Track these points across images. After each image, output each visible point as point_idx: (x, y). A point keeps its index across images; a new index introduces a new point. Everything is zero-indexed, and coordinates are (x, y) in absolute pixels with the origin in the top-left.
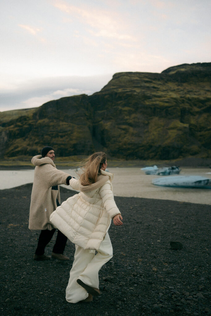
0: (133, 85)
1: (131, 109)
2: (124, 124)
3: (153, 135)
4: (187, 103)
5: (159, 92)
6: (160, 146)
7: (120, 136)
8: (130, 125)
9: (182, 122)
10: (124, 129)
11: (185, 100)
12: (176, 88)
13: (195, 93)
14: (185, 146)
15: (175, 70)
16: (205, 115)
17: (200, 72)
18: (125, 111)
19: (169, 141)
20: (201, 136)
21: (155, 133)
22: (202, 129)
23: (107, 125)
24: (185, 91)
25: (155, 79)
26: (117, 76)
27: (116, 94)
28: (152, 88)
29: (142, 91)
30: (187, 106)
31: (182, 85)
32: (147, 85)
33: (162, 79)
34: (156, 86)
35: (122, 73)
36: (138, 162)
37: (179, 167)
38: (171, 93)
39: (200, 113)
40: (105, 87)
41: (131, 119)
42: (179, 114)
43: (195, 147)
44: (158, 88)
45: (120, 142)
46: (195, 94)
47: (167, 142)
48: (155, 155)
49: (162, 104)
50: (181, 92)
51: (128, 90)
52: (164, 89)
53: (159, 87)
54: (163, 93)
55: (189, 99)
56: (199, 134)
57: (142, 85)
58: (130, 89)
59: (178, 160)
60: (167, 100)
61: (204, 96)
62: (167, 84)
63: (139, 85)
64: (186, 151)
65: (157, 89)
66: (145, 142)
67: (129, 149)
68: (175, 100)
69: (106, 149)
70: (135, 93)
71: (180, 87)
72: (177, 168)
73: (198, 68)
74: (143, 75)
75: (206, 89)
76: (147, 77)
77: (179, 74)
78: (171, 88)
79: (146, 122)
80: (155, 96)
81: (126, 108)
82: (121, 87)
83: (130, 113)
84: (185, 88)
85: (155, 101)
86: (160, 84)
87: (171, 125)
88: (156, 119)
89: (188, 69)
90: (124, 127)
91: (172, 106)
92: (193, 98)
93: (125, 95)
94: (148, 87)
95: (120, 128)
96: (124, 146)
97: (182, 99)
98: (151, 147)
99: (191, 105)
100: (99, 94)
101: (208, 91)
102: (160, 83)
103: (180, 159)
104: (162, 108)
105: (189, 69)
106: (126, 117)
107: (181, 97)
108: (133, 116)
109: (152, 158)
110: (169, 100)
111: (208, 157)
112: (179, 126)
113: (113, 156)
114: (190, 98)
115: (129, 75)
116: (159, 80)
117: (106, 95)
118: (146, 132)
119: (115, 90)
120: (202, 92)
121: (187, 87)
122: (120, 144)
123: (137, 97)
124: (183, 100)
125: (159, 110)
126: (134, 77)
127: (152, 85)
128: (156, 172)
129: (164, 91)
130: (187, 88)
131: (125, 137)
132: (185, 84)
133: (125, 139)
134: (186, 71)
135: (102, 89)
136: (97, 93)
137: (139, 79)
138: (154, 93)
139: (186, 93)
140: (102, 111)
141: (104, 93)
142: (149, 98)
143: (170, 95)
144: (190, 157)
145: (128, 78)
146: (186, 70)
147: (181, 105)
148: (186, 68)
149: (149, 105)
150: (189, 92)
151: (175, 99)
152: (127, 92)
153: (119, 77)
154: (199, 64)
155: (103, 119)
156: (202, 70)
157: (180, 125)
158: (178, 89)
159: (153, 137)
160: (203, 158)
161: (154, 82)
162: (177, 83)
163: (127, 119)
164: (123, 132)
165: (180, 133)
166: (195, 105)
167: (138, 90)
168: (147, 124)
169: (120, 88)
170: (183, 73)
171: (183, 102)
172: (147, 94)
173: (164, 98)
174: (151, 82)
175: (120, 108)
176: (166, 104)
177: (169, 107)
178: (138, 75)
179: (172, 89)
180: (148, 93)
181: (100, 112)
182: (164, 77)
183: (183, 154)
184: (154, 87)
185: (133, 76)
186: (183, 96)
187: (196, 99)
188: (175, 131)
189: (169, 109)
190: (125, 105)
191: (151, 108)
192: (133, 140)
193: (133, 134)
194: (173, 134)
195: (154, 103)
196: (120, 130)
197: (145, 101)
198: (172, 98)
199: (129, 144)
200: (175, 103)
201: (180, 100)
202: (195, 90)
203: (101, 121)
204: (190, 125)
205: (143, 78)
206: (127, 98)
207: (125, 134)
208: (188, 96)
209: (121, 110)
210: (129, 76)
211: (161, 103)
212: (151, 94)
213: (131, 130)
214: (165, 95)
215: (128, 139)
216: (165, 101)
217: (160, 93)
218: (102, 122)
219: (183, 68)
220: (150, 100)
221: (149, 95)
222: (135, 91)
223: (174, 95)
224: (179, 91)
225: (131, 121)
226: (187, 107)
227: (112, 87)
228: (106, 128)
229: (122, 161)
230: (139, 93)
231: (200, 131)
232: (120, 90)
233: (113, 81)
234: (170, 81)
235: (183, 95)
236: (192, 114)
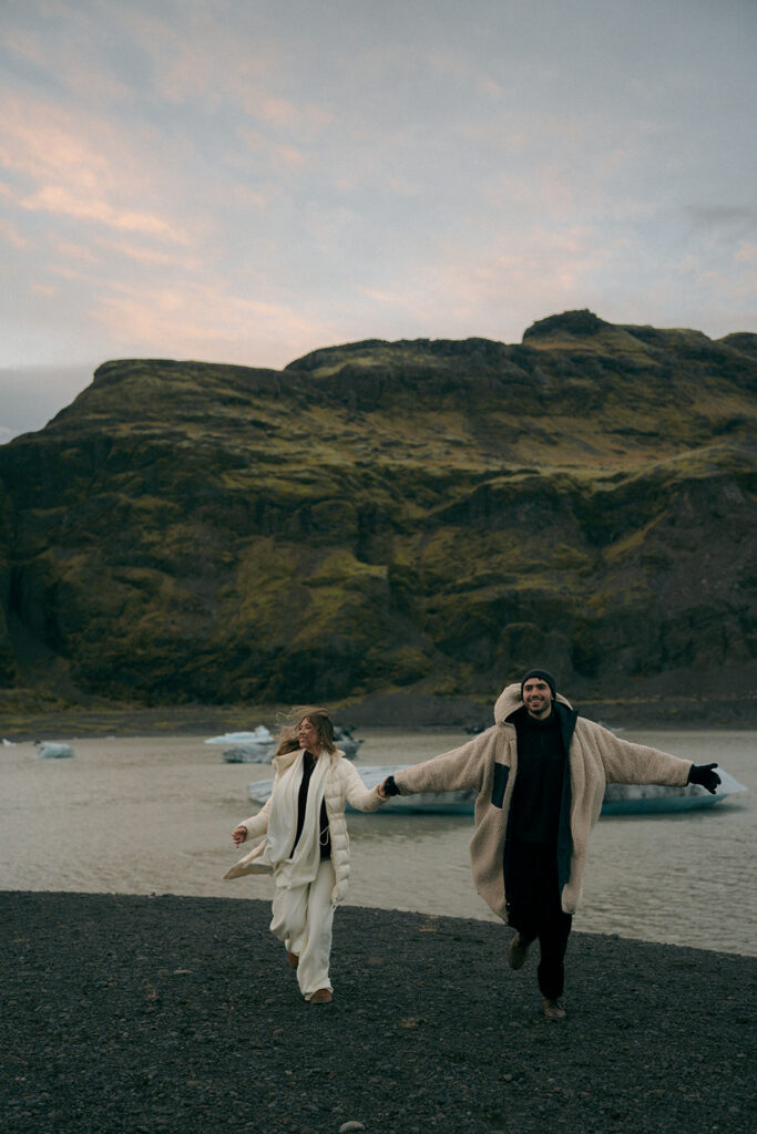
0: (179, 412)
1: (170, 505)
2: (137, 563)
3: (255, 605)
4: (382, 485)
5: (275, 441)
6: (279, 649)
7: (121, 610)
8: (164, 566)
9: (362, 557)
10: (137, 584)
11: (373, 475)
12: (340, 428)
13: (412, 451)
14: (373, 650)
15: (338, 361)
16: (446, 535)
17: (427, 373)
18: (147, 512)
19: (314, 630)
20: (432, 611)
21: (262, 600)
22: (435, 584)
23: (72, 566)
24: (375, 443)
25: (261, 393)
26: (113, 373)
27: (109, 442)
28: (251, 428)
29: (209, 436)
30: (381, 498)
31: (363, 420)
32: (232, 413)
33: (289, 393)
34: (264, 419)
35: (133, 362)
36: (192, 711)
37: (353, 729)
38: (320, 448)
39: (427, 526)
40: (63, 413)
41: (169, 541)
42: (353, 527)
43: (410, 655)
44: (273, 428)
45: (124, 635)
46: (410, 456)
47: (307, 635)
48: (262, 686)
49: (286, 487)
50: (360, 446)
51: (157, 431)
52: (298, 432)
53: (277, 422)
54: (292, 448)
55: (388, 473)
56: (424, 603)
57: (211, 413)
58: (166, 425)
59: (349, 701)
60: (307, 475)
61: (443, 464)
62: (304, 412)
63: (200, 414)
64: (380, 669)
65: (269, 432)
66: (222, 633)
67: (157, 662)
68: (338, 477)
69: (63, 665)
70: (185, 444)
71: (353, 428)
72: (346, 734)
73: (422, 360)
74: (215, 374)
75: (450, 437)
76: (230, 383)
77: (350, 375)
78: (321, 427)
79: (228, 558)
80: (263, 458)
81: (149, 502)
82: (126, 417)
83: (162, 520)
84: (373, 432)
85: (262, 476)
86: (283, 414)
87: (322, 571)
88: (262, 546)
89: (384, 359)
90: (138, 573)
91: (327, 498)
92: (402, 469)
93: (143, 449)
94: (235, 423)
95: (123, 580)
96: (140, 652)
97: (364, 470)
98: (245, 652)
99: (393, 496)
100: (40, 440)
101: (457, 444)
102: (280, 407)
103: (358, 701)
104: (289, 505)
105: (388, 359)
106: (148, 538)
107: (359, 464)
108: (176, 530)
109: (250, 698)
110: (312, 472)
111: (457, 691)
112: (351, 572)
113: (93, 690)
114: (393, 469)
115: (163, 373)
116: (276, 397)
117: (64, 445)
118: (227, 595)
119: (104, 429)
120: (436, 448)
121: (381, 426)
122: (125, 641)
123: (192, 457)
124: (365, 475)
125: (275, 511)
126: (184, 381)
127: (251, 415)
128: (265, 753)
129: (294, 438)
130: (381, 432)
131: (143, 613)
132: (371, 417)
133: (143, 623)
134: (377, 367)
135: (51, 422)
136: (30, 435)
137: (199, 389)
138: (259, 448)
139: (376, 450)
140: (53, 511)
141: (59, 439)
142: (239, 463)
143: (319, 456)
144: (393, 691)
145: (159, 382)
146: (375, 363)
147: (358, 495)
148: (376, 357)
149: (238, 491)
150: (388, 445)
151: (336, 470)
152: (153, 437)
153: (119, 378)
154: (422, 344)
155: (53, 541)
156: (433, 366)
157: (356, 569)
158: (347, 434)
159: (252, 615)
160: (438, 694)
161: (256, 402)
162: (344, 411)
163: (152, 544)
164: (135, 593)
165: (357, 599)
166: (411, 496)
167: (195, 433)
168: (231, 566)
169: (123, 421)
170: (367, 375)
171: (366, 482)
172: (231, 446)
173: (294, 468)
174: (247, 403)
175: (124, 498)
176: (305, 491)
177: (315, 501)
178: (195, 373)
179: (326, 432)
180: (236, 445)
181: (40, 513)
182: (295, 388)
183: (367, 680)
184: (257, 424)
185: (175, 375)
186: (366, 460)
187: (412, 472)
188: (336, 592)
189: (316, 508)
190: (142, 490)
191: (245, 503)
192: (174, 628)
193: (174, 604)
194: (329, 601)
195: (259, 482)
196: (121, 587)
197: (225, 477)
198: (325, 466)
199: (159, 643)
200: (336, 487)
201: (355, 476)
202: (409, 442)
203: (44, 549)
204: (393, 569)
205: (216, 385)
206: (154, 462)
207: (146, 601)
208: (384, 460)
209: (127, 509)
210: (160, 377)
211: (283, 483)
212: (246, 450)
213: (168, 585)
214: (299, 453)
215: (154, 621)
216: (301, 475)
217: (279, 448)
218: (48, 555)
219: (365, 355)
220: (244, 471)
221: (237, 451)
222: (183, 436)
223: (334, 457)
224: (353, 442)
225: (166, 552)
226: (379, 501)
227: (91, 417)
228: (67, 577)
229: (129, 708)
230: (198, 444)
231: (429, 594)
232: (125, 430)
233: (98, 392)
234: (318, 401)
235: (368, 455)
236: (400, 529)
